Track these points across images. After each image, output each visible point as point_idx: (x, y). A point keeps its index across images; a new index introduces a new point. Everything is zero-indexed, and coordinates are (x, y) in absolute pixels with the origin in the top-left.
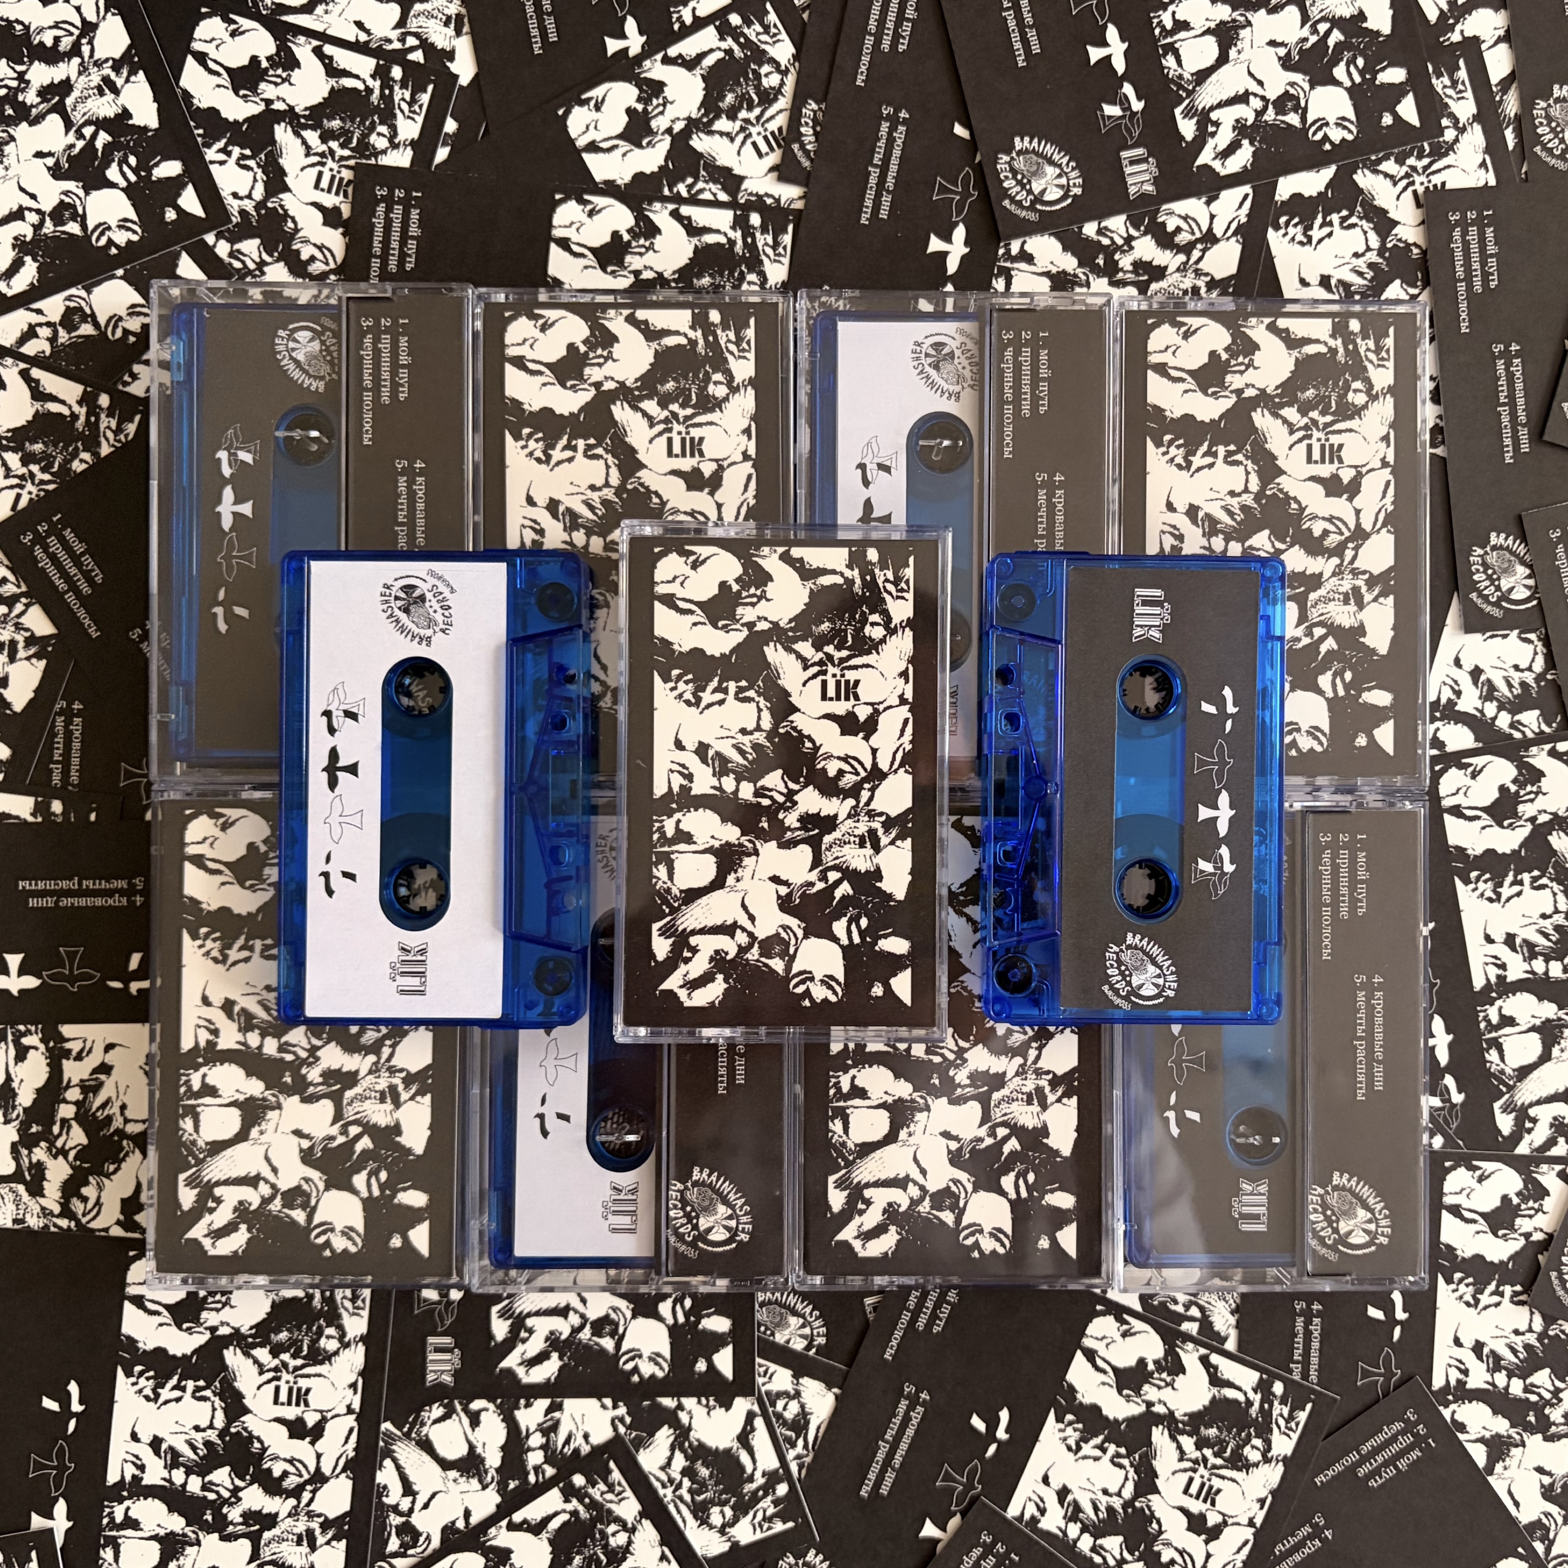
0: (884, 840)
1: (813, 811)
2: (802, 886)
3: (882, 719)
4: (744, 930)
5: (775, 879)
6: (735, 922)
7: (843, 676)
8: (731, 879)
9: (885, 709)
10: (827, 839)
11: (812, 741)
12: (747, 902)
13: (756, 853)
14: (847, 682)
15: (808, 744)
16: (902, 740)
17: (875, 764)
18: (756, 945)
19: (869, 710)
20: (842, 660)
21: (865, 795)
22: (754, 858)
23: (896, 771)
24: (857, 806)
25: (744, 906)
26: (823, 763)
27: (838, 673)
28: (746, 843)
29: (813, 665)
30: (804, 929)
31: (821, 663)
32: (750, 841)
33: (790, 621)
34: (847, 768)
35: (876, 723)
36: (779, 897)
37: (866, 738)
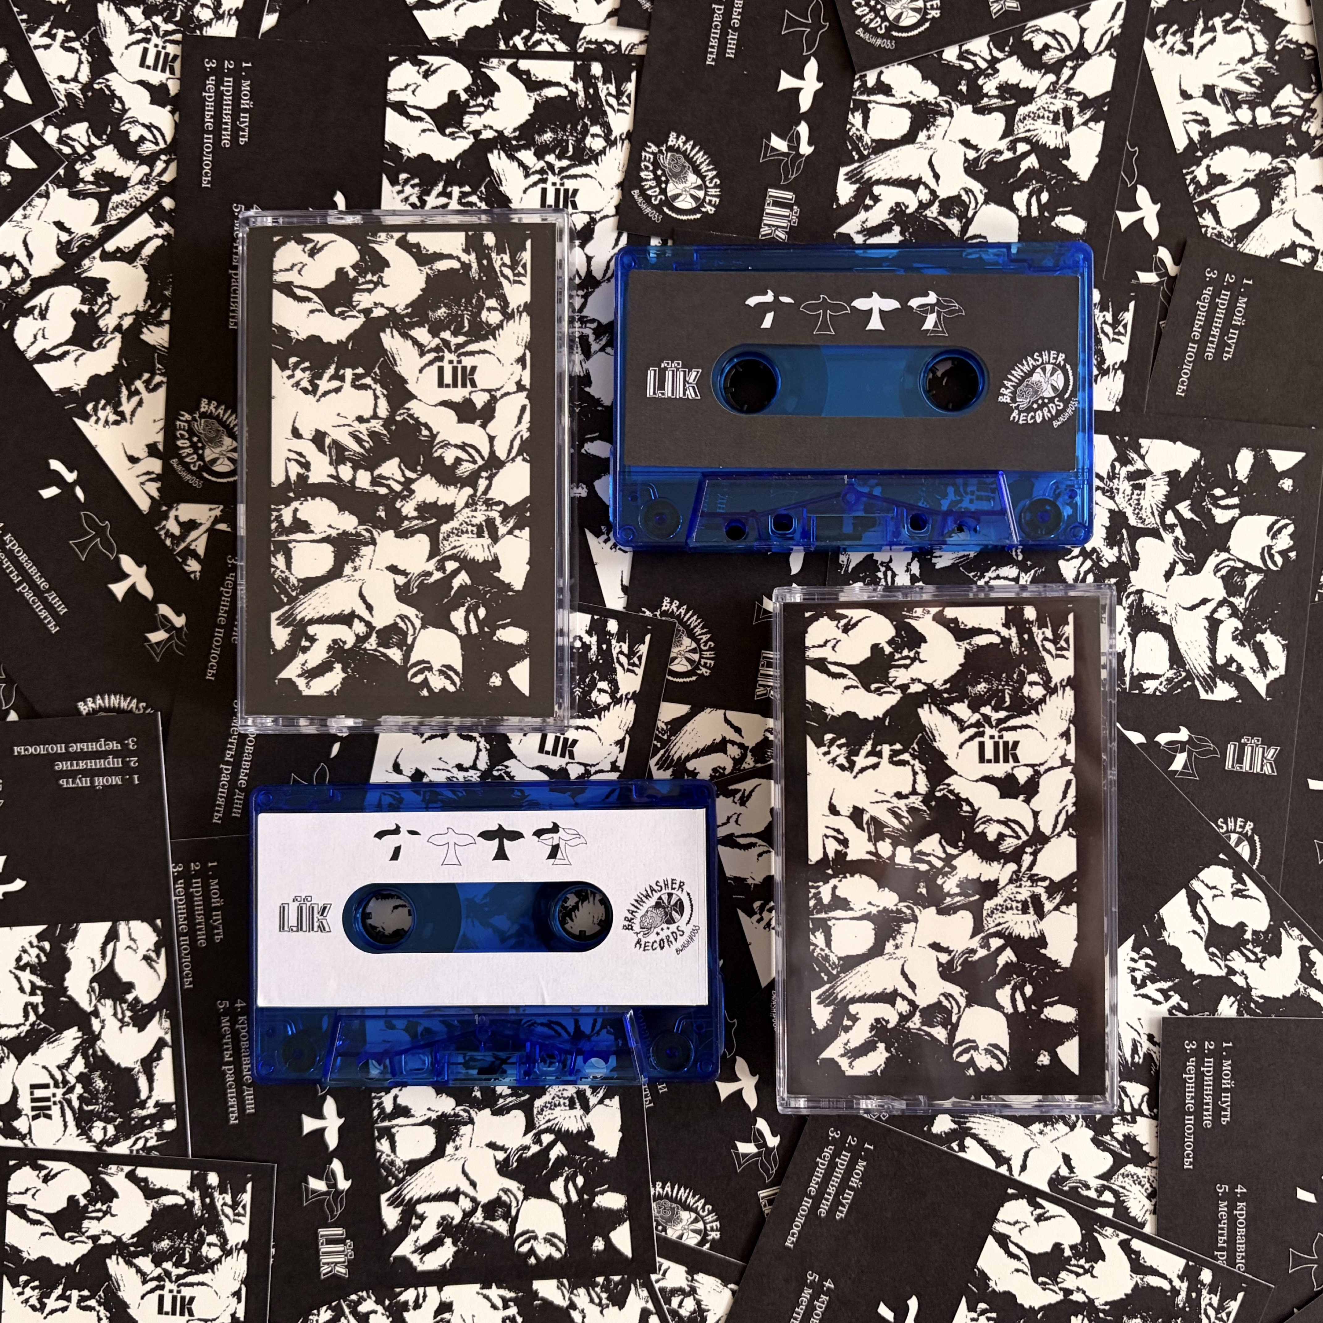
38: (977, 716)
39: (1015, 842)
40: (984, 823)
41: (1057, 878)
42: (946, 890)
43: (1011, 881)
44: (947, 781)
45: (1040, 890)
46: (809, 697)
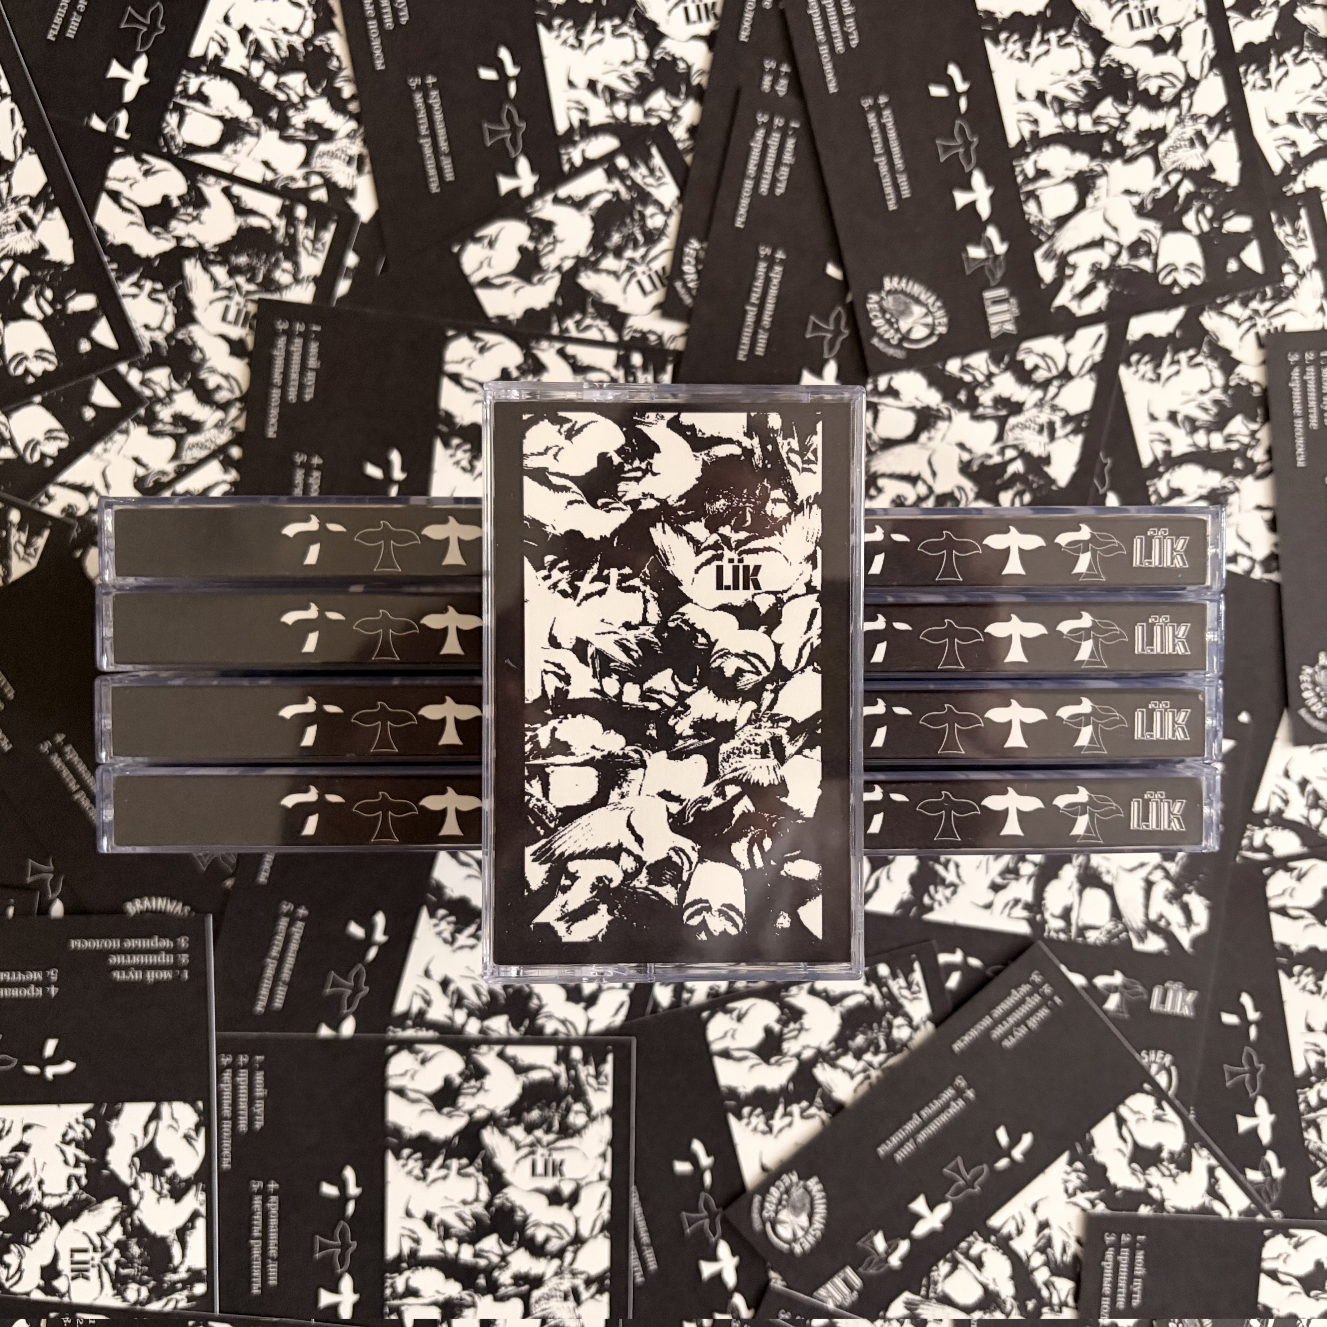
0: (790, 749)
1: (708, 716)
2: (696, 802)
3: (787, 610)
4: (630, 853)
5: (666, 795)
6: (620, 845)
7: (741, 561)
8: (614, 796)
9: (790, 599)
10: (725, 748)
11: (707, 636)
12: (633, 822)
13: (643, 765)
14: (746, 568)
15: (702, 640)
16: (810, 634)
17: (778, 662)
18: (645, 871)
19: (772, 599)
20: (740, 543)
21: (767, 697)
22: (641, 770)
23: (802, 670)
24: (758, 710)
25: (630, 826)
26: (719, 661)
27: (736, 557)
28: (632, 754)
29: (706, 549)
30: (699, 852)
31: (715, 546)
32: (636, 751)
33: (681, 498)
34: (746, 666)
35: (780, 614)
36: (670, 815)
37: (769, 633)
38: (715, 537)
39: (755, 678)
40: (721, 657)
41: (800, 719)
42: (678, 732)
43: (749, 722)
44: (681, 610)
45: (781, 732)
46: (527, 512)
